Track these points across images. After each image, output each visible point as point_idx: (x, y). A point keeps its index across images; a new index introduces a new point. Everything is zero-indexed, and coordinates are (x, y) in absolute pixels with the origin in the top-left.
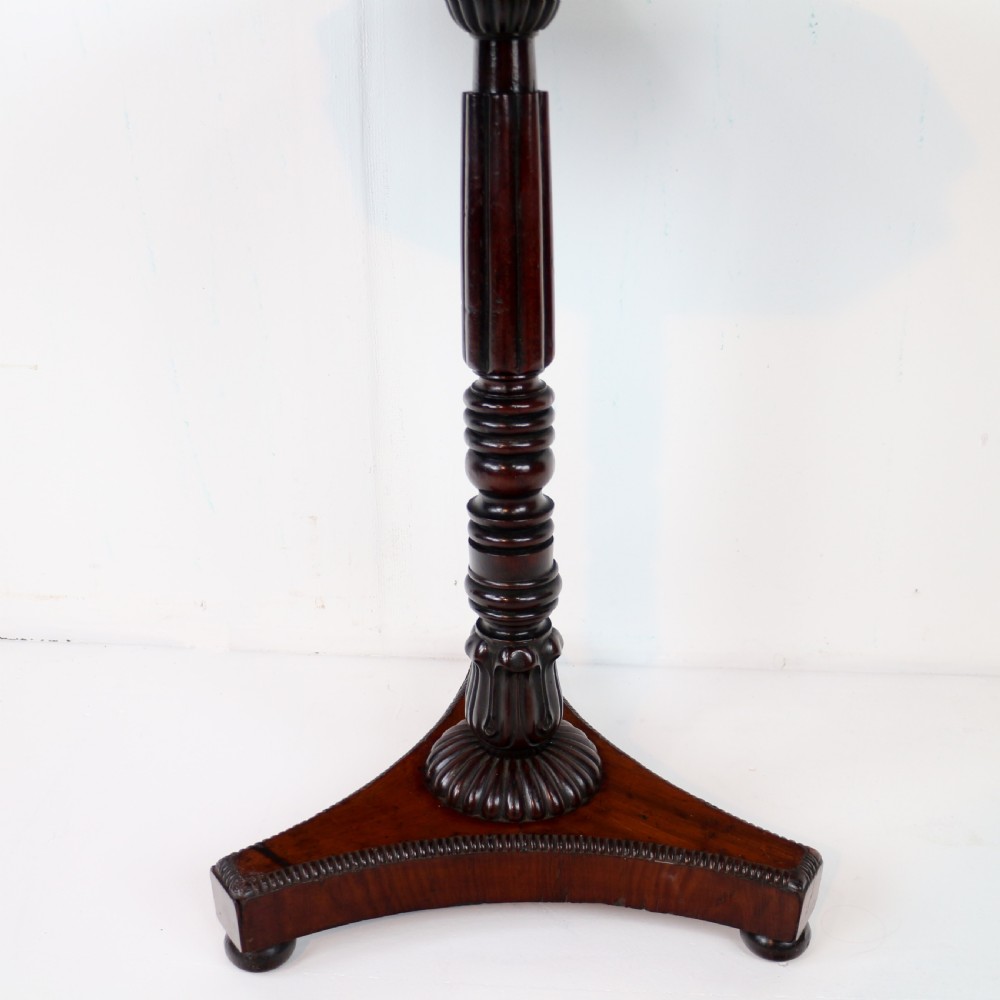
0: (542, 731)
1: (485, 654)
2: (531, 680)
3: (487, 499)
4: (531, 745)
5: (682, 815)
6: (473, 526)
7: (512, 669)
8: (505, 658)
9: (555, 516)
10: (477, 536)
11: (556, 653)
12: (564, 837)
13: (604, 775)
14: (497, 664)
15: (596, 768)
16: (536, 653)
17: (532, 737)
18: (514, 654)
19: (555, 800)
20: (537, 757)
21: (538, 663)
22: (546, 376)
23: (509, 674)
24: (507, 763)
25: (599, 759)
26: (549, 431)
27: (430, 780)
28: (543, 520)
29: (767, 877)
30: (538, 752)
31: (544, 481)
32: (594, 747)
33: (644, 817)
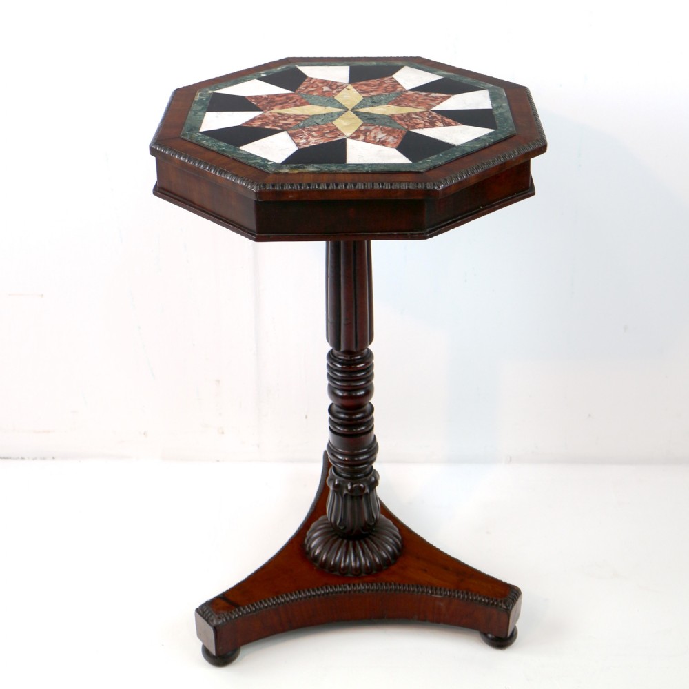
0: (369, 526)
1: (338, 485)
2: (363, 499)
3: (339, 409)
4: (364, 533)
5: (446, 568)
6: (331, 421)
7: (354, 494)
8: (349, 487)
9: (375, 415)
10: (333, 426)
11: (376, 483)
12: (384, 584)
13: (403, 545)
14: (345, 492)
15: (399, 542)
16: (366, 485)
17: (364, 529)
18: (354, 486)
19: (377, 560)
20: (367, 539)
21: (367, 490)
22: (370, 347)
23: (352, 497)
24: (351, 543)
25: (400, 537)
26: (372, 375)
27: (308, 553)
28: (370, 418)
29: (491, 602)
30: (367, 536)
31: (370, 398)
32: (397, 530)
33: (426, 571)
